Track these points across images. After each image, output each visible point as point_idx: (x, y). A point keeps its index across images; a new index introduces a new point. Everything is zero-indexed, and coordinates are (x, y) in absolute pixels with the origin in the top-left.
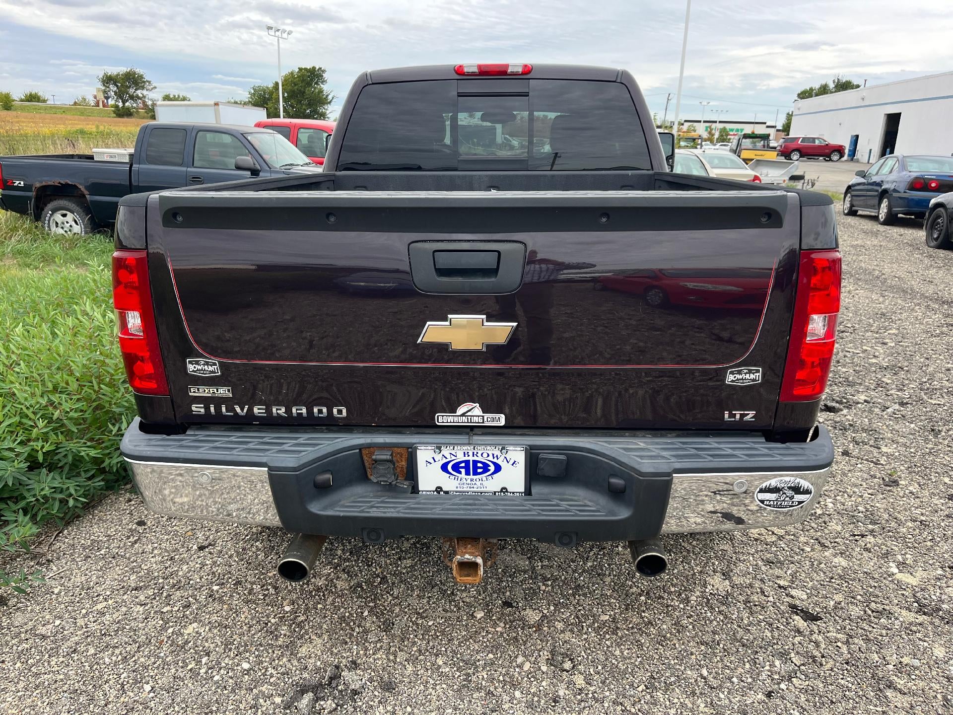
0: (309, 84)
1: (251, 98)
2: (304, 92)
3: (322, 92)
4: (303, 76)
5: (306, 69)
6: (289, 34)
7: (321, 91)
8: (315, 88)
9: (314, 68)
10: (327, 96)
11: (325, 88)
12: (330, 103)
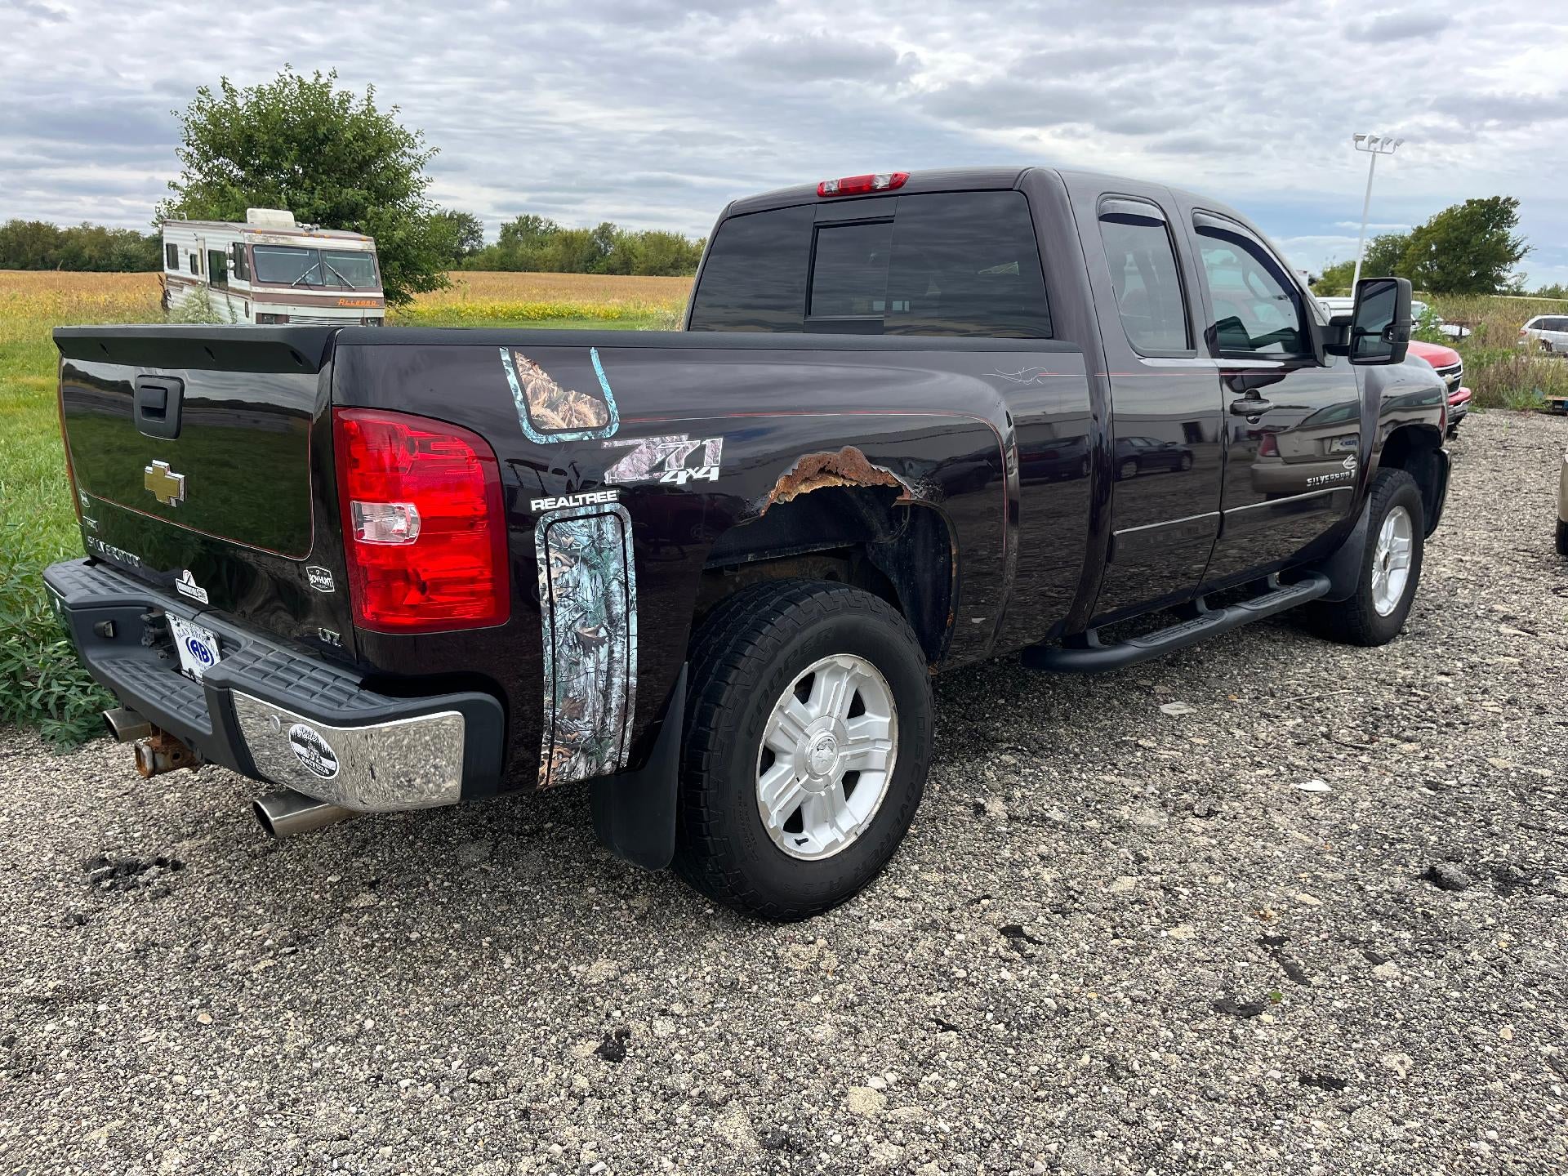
0: (1482, 228)
1: (1369, 255)
2: (1469, 242)
3: (1506, 240)
4: (1472, 214)
5: (1480, 202)
6: (1397, 144)
7: (1503, 239)
8: (1492, 234)
9: (1497, 199)
10: (1515, 246)
11: (1513, 233)
12: (1517, 259)
